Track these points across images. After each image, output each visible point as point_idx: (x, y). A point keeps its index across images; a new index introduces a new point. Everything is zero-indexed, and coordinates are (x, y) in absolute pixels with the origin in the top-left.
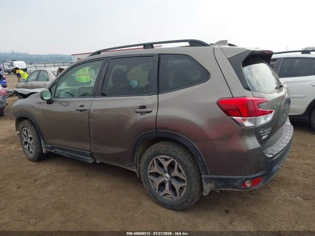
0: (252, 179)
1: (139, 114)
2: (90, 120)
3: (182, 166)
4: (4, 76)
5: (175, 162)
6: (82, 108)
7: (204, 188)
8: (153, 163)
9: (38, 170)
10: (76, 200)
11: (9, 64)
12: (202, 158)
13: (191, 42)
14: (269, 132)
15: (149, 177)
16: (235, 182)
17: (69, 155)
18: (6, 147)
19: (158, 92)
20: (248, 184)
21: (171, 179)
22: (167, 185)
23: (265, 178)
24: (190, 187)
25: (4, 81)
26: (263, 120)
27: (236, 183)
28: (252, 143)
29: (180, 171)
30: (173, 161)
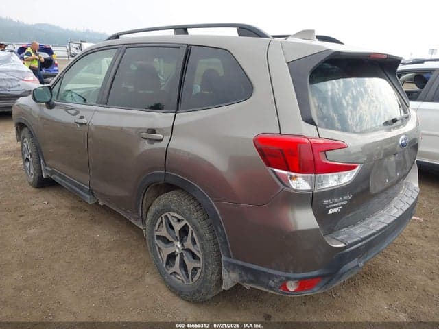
0: (300, 280)
1: (146, 141)
2: (89, 140)
3: (197, 235)
4: (56, 62)
5: (188, 227)
6: (81, 121)
7: (225, 277)
8: (161, 222)
9: (32, 201)
10: (56, 256)
11: (76, 46)
12: (222, 229)
13: (241, 28)
14: (345, 202)
15: (156, 241)
16: (270, 279)
17: (68, 186)
18: (14, 160)
19: (178, 110)
20: (292, 287)
21: (183, 251)
22: (178, 259)
23: (326, 280)
24: (206, 272)
25: (56, 68)
26: (332, 181)
27: (271, 282)
28: (305, 219)
29: (194, 242)
30: (186, 224)
